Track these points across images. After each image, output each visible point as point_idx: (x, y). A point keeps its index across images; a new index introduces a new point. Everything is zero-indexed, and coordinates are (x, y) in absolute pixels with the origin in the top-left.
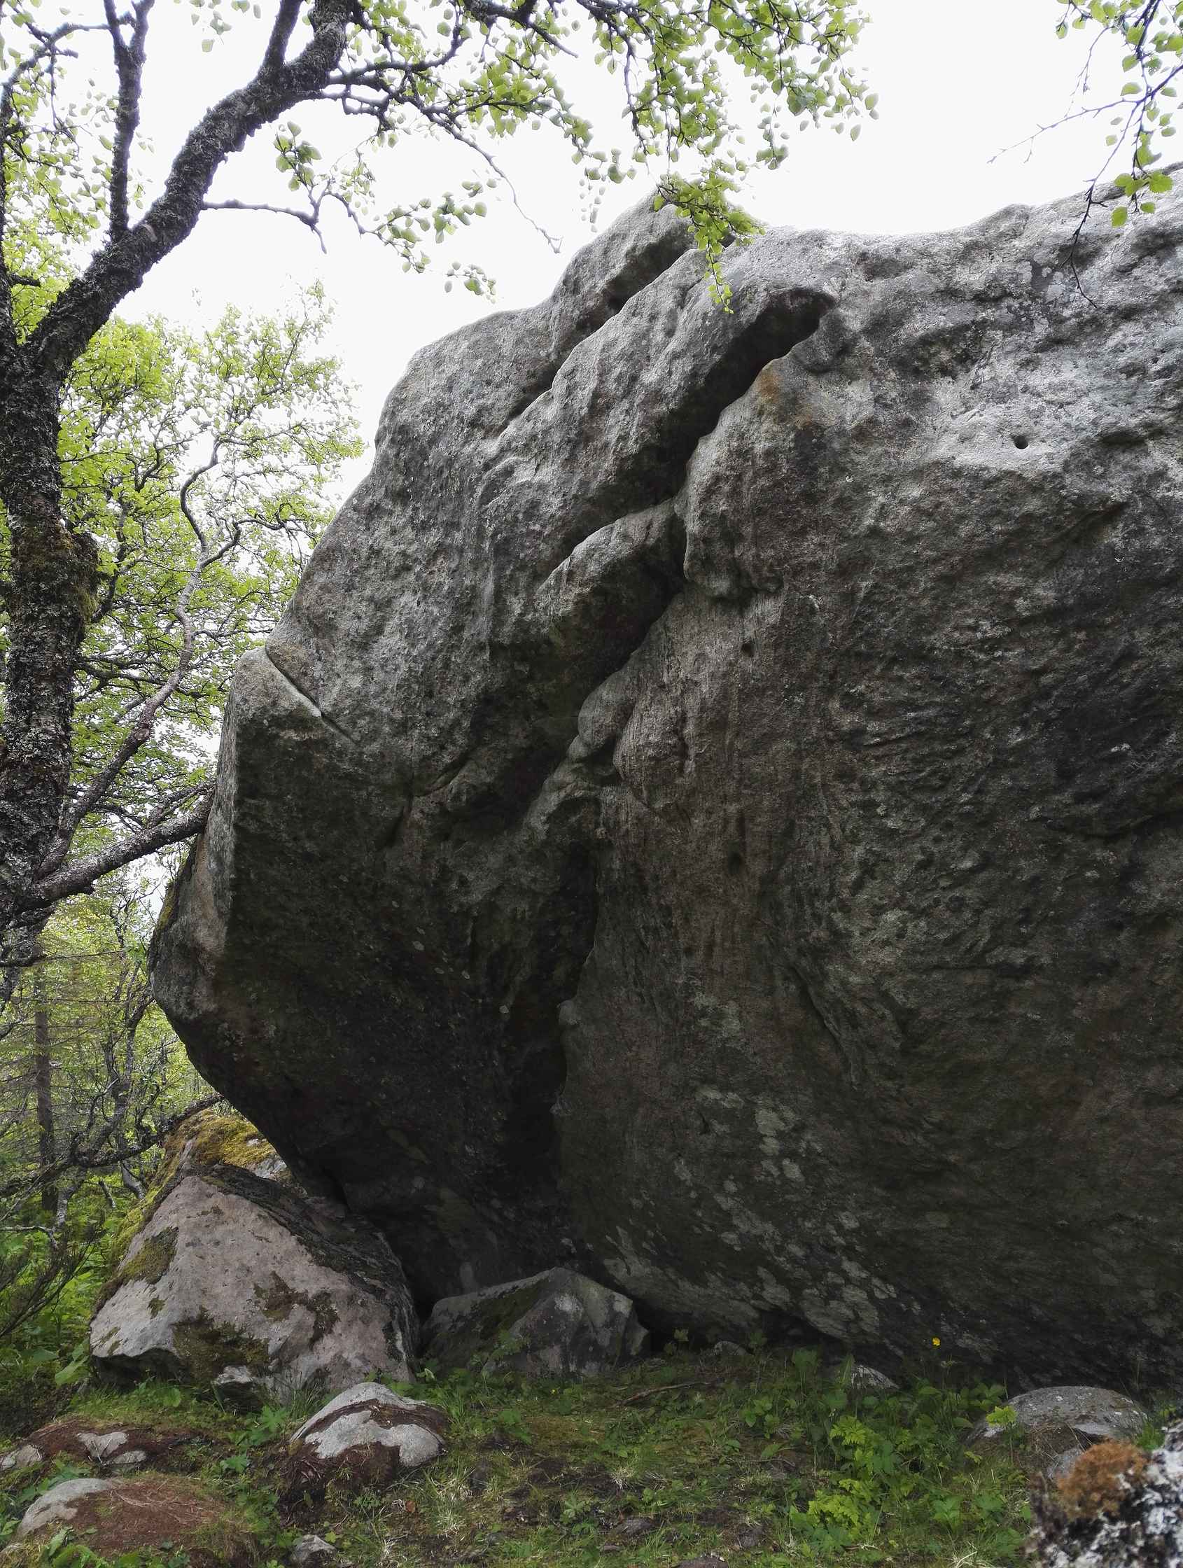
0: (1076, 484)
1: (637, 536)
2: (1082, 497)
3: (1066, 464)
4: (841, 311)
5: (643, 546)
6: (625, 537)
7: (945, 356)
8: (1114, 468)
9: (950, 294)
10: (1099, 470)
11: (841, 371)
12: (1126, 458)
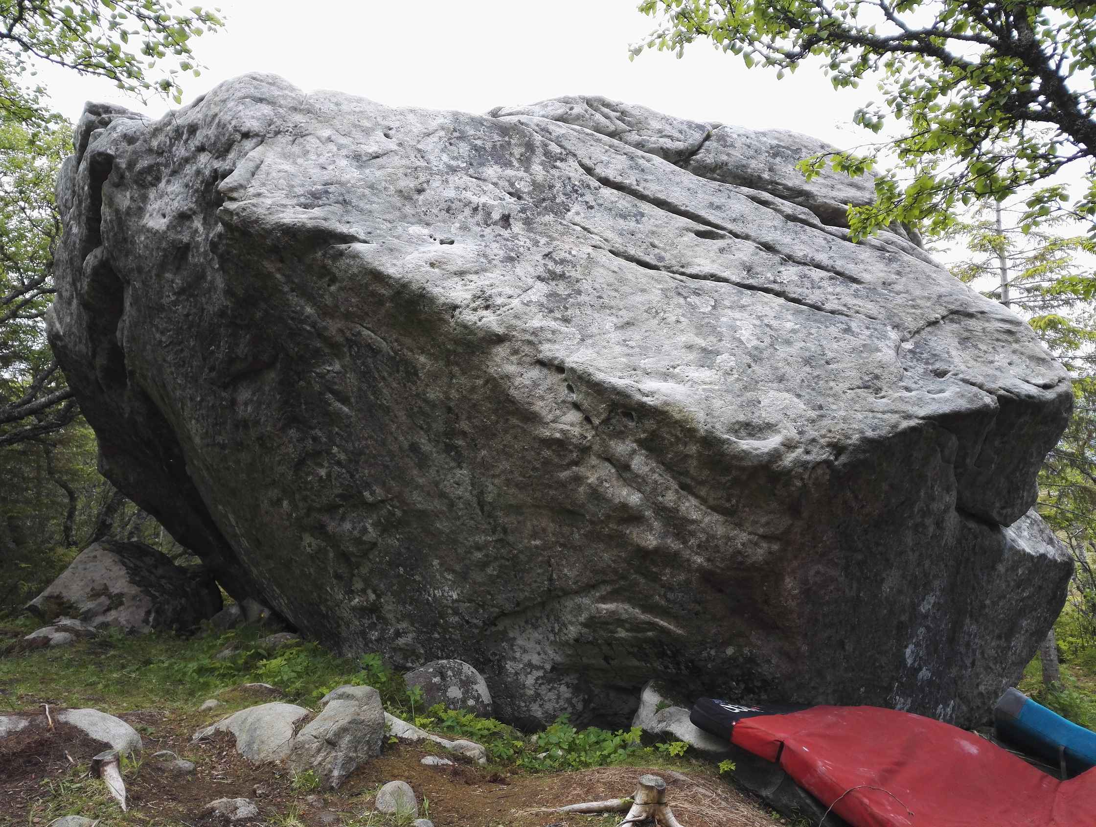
0: (172, 235)
1: (99, 256)
2: (174, 241)
3: (168, 226)
4: (118, 160)
5: (102, 260)
6: (96, 257)
7: (149, 178)
8: (185, 228)
9: (150, 151)
10: (179, 229)
11: (125, 185)
12: (187, 223)
